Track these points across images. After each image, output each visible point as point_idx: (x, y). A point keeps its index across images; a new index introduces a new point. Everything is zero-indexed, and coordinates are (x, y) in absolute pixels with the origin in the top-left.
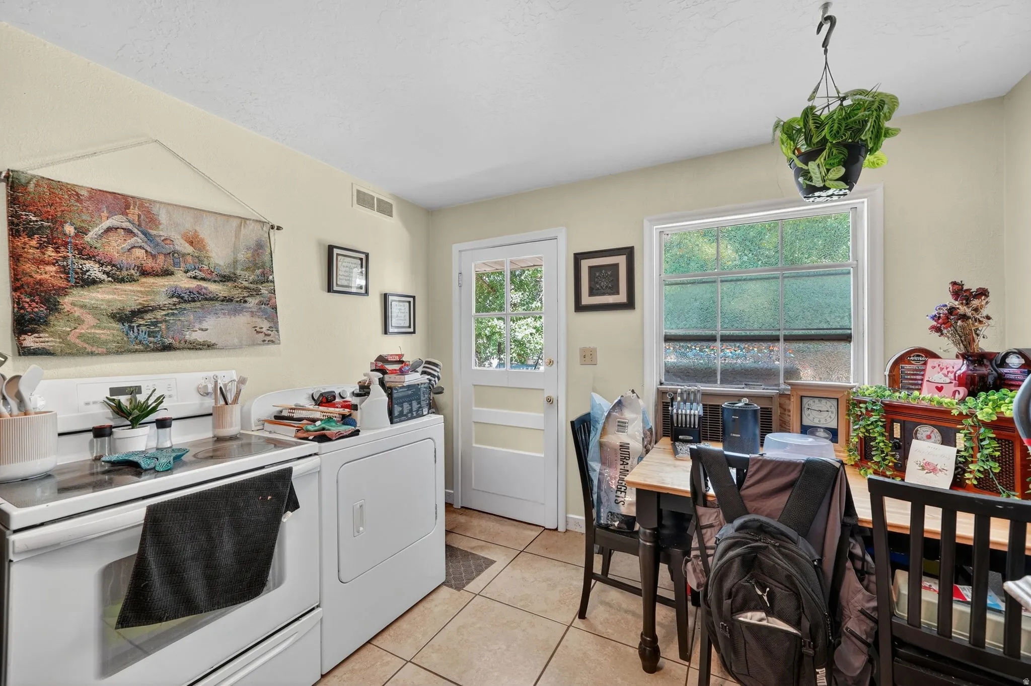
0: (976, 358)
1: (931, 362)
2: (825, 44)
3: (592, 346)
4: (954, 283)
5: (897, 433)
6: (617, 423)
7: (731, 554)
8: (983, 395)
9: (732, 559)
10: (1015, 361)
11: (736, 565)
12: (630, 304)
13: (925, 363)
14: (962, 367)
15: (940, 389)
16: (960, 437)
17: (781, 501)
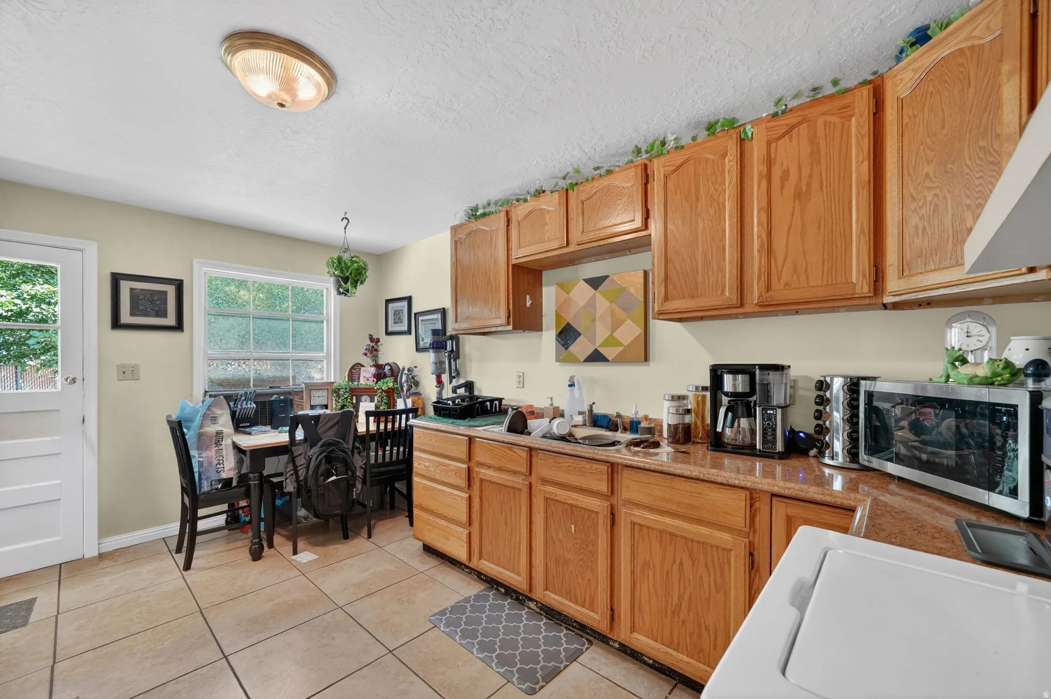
0: (379, 367)
1: (362, 369)
2: (345, 228)
3: (133, 362)
4: (370, 335)
5: (354, 401)
6: (210, 419)
7: (320, 458)
8: (382, 380)
9: (321, 459)
10: (387, 368)
11: (324, 461)
12: (179, 326)
13: (360, 369)
14: (373, 370)
15: (368, 380)
16: (376, 398)
17: (333, 431)
